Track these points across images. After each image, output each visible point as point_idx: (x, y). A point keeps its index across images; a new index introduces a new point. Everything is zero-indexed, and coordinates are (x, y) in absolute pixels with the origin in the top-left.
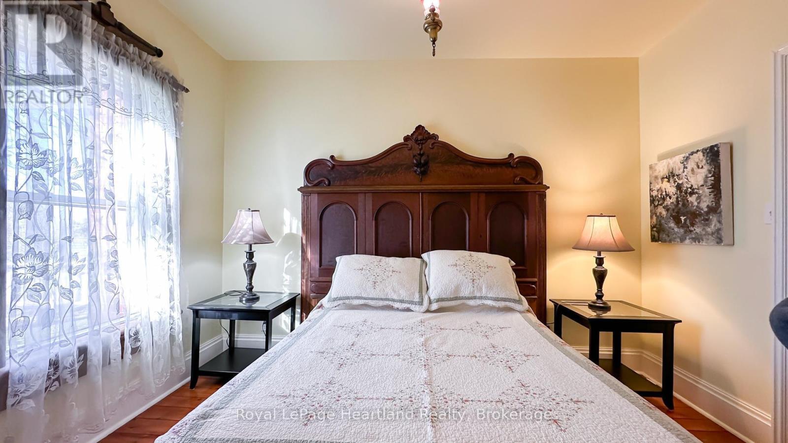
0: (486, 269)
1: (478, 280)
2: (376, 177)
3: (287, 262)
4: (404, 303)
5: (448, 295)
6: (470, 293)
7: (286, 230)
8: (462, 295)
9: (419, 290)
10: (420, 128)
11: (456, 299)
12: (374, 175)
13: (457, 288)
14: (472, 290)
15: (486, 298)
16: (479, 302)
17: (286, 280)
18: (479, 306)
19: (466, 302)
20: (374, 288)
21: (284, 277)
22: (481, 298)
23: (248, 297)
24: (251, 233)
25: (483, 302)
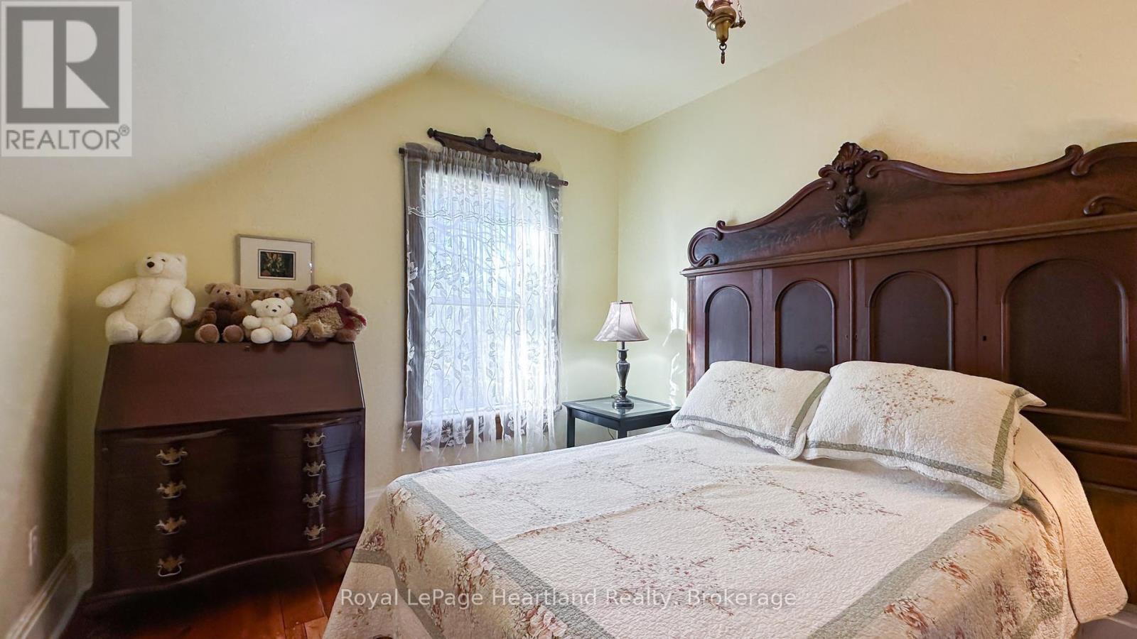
0: (927, 402)
1: (898, 421)
2: (778, 242)
3: (674, 368)
4: (767, 439)
5: (836, 438)
6: (879, 442)
7: (673, 326)
8: (864, 442)
9: (795, 423)
10: (847, 148)
11: (853, 448)
12: (776, 240)
13: (855, 429)
14: (882, 438)
15: (912, 458)
16: (900, 463)
17: (673, 390)
18: (900, 470)
19: (874, 458)
20: (729, 410)
21: (670, 386)
22: (902, 455)
23: (621, 403)
24: (617, 328)
25: (906, 465)
